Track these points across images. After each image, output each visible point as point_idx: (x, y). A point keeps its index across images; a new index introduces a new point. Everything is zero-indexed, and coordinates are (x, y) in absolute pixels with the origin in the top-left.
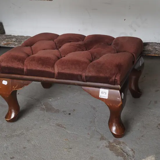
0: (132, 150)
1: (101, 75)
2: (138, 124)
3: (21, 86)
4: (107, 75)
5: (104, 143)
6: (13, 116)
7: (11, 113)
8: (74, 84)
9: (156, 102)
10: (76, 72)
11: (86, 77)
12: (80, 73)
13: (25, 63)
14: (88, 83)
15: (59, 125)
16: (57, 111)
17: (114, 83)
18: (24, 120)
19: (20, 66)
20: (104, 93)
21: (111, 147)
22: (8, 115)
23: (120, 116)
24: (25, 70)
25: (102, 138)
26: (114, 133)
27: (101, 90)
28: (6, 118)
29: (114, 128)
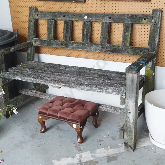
0: (83, 148)
1: (74, 119)
2: (91, 139)
3: (46, 120)
4: (75, 119)
5: (75, 145)
6: (43, 130)
7: (42, 129)
8: (66, 121)
9: (103, 130)
10: (65, 117)
11: (68, 119)
12: (66, 117)
13: (48, 111)
14: (71, 122)
15: (60, 136)
16: (61, 130)
17: (78, 122)
18: (47, 133)
19: (46, 112)
20: (74, 126)
21: (76, 147)
22: (41, 130)
23: (81, 135)
24: (48, 114)
25: (74, 143)
26: (79, 141)
27: (74, 125)
28: (40, 131)
29: (79, 139)
